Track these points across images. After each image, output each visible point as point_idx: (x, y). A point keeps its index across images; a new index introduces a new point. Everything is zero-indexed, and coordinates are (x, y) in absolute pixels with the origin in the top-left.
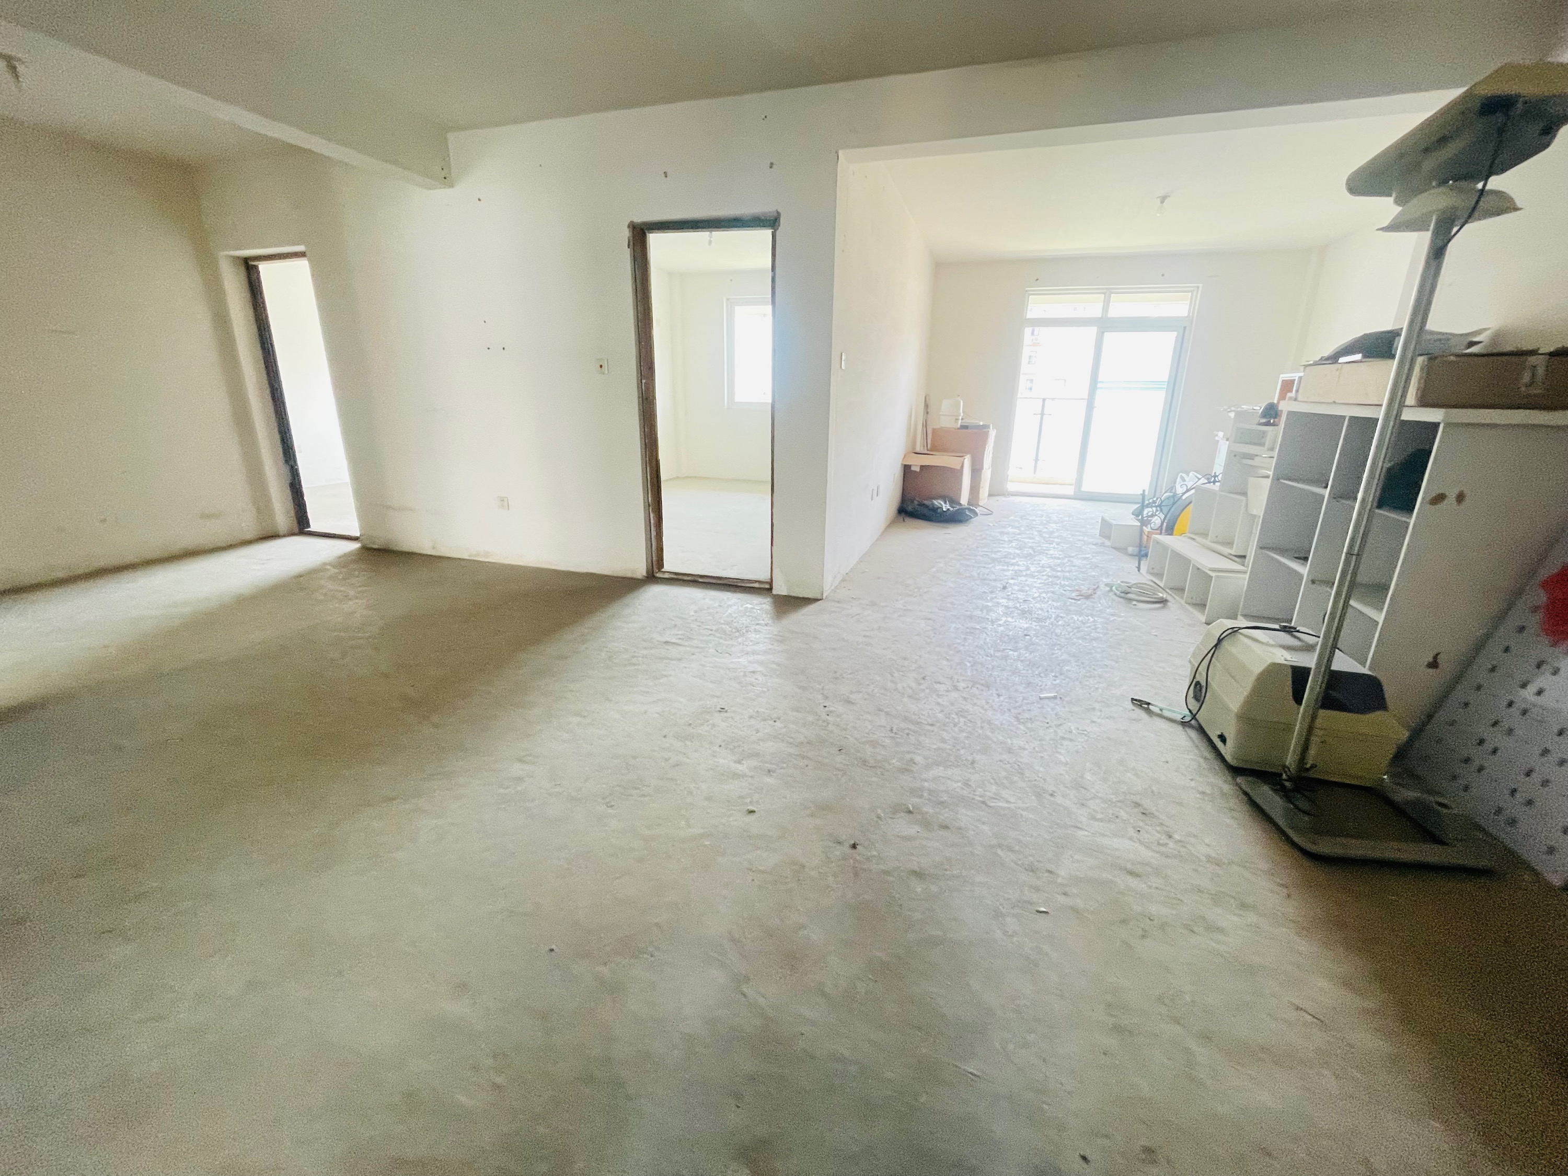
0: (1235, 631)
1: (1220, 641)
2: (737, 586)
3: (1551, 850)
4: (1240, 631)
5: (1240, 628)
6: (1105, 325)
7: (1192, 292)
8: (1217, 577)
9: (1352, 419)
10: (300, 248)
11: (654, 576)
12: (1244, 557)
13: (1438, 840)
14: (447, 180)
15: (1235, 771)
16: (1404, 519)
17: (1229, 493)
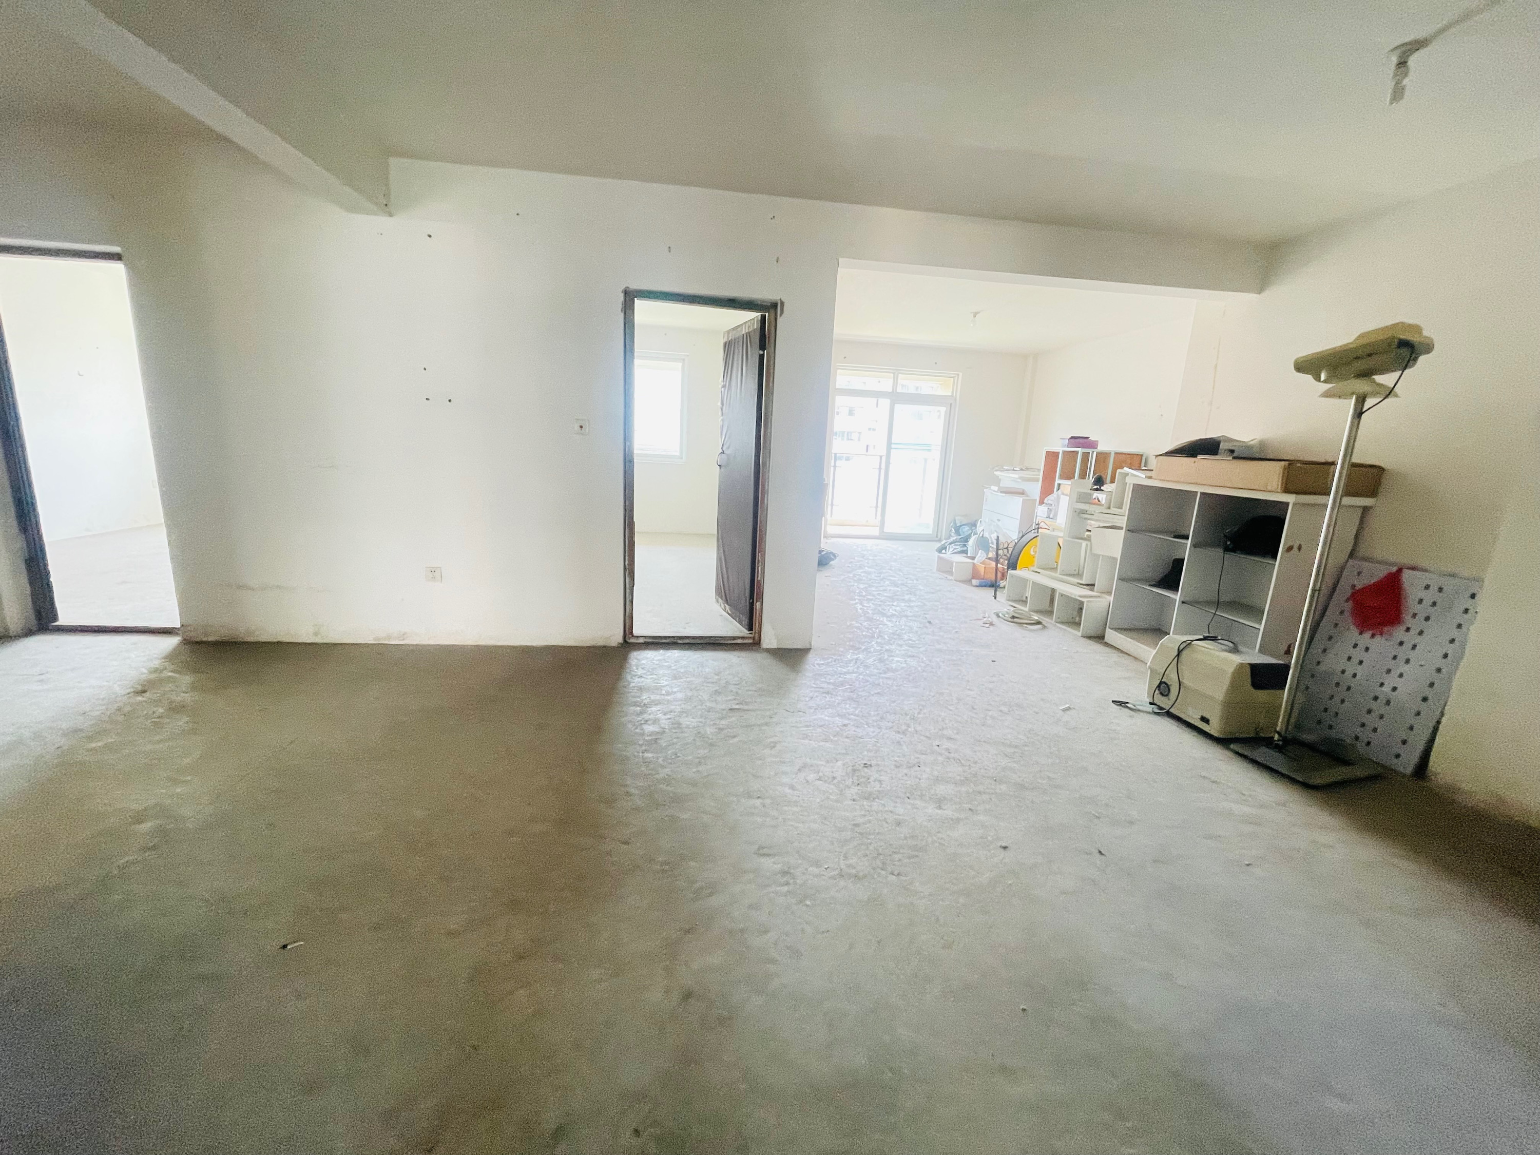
0: (1189, 644)
1: (1180, 652)
2: (721, 644)
3: (1398, 756)
4: (1193, 643)
5: (1193, 641)
6: (896, 398)
7: (953, 377)
8: (1088, 601)
9: (1202, 494)
10: (116, 249)
11: (628, 643)
12: (1093, 585)
13: (1347, 763)
14: (386, 207)
15: (1223, 742)
16: (1271, 562)
17: (1073, 538)
